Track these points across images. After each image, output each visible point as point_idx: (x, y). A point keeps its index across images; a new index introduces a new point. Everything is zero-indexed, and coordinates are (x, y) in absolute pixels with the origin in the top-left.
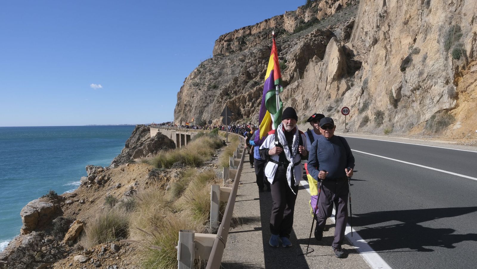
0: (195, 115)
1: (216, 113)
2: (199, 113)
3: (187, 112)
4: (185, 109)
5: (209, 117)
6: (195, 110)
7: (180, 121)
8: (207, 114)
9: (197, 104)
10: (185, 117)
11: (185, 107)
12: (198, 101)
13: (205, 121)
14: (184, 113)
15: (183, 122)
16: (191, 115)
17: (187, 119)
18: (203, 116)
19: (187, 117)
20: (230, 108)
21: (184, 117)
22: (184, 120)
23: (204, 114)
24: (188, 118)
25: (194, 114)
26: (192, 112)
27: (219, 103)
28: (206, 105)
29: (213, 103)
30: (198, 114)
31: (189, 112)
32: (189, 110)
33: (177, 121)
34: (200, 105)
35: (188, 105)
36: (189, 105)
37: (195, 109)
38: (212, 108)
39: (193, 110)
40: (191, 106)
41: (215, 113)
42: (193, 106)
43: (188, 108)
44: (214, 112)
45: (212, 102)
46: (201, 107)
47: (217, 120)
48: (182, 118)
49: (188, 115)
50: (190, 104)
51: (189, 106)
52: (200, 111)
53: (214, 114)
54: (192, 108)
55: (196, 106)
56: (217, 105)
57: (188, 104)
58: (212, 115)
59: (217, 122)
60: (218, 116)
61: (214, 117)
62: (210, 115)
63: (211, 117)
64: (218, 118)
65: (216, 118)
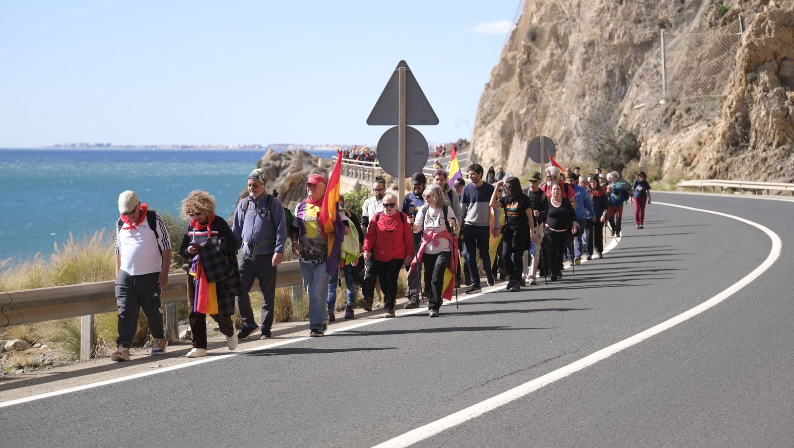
0: (584, 95)
1: (704, 85)
2: (607, 85)
3: (539, 77)
4: (528, 62)
5: (658, 111)
6: (584, 68)
7: (502, 133)
8: (647, 93)
9: (597, 30)
10: (526, 113)
11: (528, 51)
12: (602, 10)
13: (632, 136)
14: (522, 85)
15: (516, 139)
16: (564, 97)
17: (536, 124)
18: (626, 106)
19: (541, 111)
20: (775, 55)
21: (522, 111)
22: (520, 129)
23: (632, 92)
24: (545, 116)
25: (577, 90)
26: (567, 78)
27: (724, 24)
28: (648, 33)
29: (695, 23)
30: (600, 96)
31: (554, 80)
32: (550, 67)
33: (488, 134)
34: (611, 37)
35: (546, 36)
36: (554, 33)
37: (585, 61)
38: (679, 58)
39: (574, 68)
40: (562, 42)
41: (695, 87)
42: (572, 39)
43: (548, 52)
44: (689, 81)
45: (691, 18)
46: (621, 49)
47: (700, 135)
48: (510, 115)
49: (548, 96)
50: (561, 31)
51: (553, 43)
52: (610, 74)
53: (688, 93)
54: (566, 56)
55: (591, 44)
56: (713, 37)
57: (547, 26)
58: (674, 100)
59: (700, 144)
60: (712, 110)
61: (685, 116)
62: (667, 100)
63: (666, 111)
64: (708, 120)
65: (701, 122)
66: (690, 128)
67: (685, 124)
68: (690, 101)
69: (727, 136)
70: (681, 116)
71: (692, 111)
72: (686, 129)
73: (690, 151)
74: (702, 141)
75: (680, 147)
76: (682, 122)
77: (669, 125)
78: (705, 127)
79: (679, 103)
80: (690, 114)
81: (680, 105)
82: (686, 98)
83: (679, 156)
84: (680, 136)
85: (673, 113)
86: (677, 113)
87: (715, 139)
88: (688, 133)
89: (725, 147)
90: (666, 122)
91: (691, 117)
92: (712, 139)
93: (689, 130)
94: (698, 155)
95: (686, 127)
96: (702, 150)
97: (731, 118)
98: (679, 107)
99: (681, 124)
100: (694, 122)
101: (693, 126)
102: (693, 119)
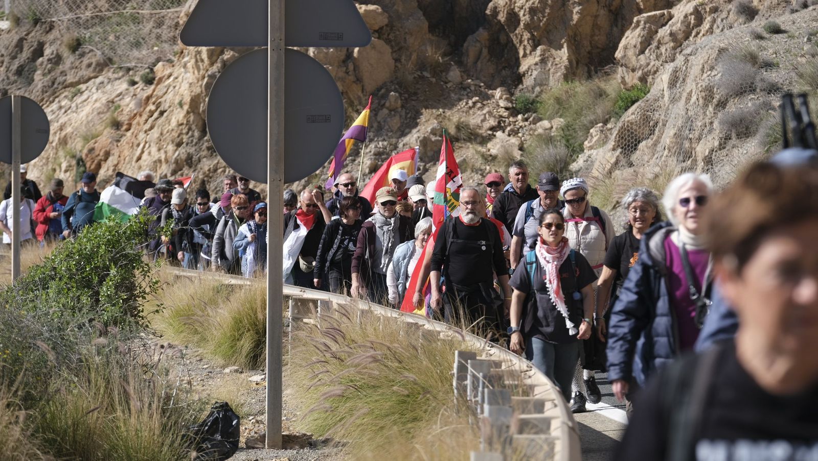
47: (114, 106)
53: (72, 4)
58: (36, 22)
59: (117, 125)
60: (137, 45)
61: (69, 59)
62: (17, 21)
63: (20, 45)
64: (129, 69)
65: (109, 74)
66: (83, 87)
67: (70, 79)
68: (77, 22)
69: (202, 107)
70: (57, 60)
71: (87, 47)
72: (73, 90)
73: (91, 144)
74: (123, 118)
75: (63, 133)
76: (63, 73)
77: (30, 81)
78: (123, 86)
79: (51, 27)
80: (82, 55)
81: (55, 33)
82: (70, 16)
83: (61, 153)
84: (61, 108)
85: (39, 52)
86: (48, 51)
87: (162, 113)
88: (79, 99)
89: (197, 134)
90: (19, 72)
91: (86, 61)
92: (156, 115)
93: (81, 93)
94: (116, 152)
95: (72, 85)
96: (124, 140)
97: (212, 64)
98: (51, 37)
99: (61, 79)
100: (92, 75)
101: (91, 83)
102: (89, 65)
